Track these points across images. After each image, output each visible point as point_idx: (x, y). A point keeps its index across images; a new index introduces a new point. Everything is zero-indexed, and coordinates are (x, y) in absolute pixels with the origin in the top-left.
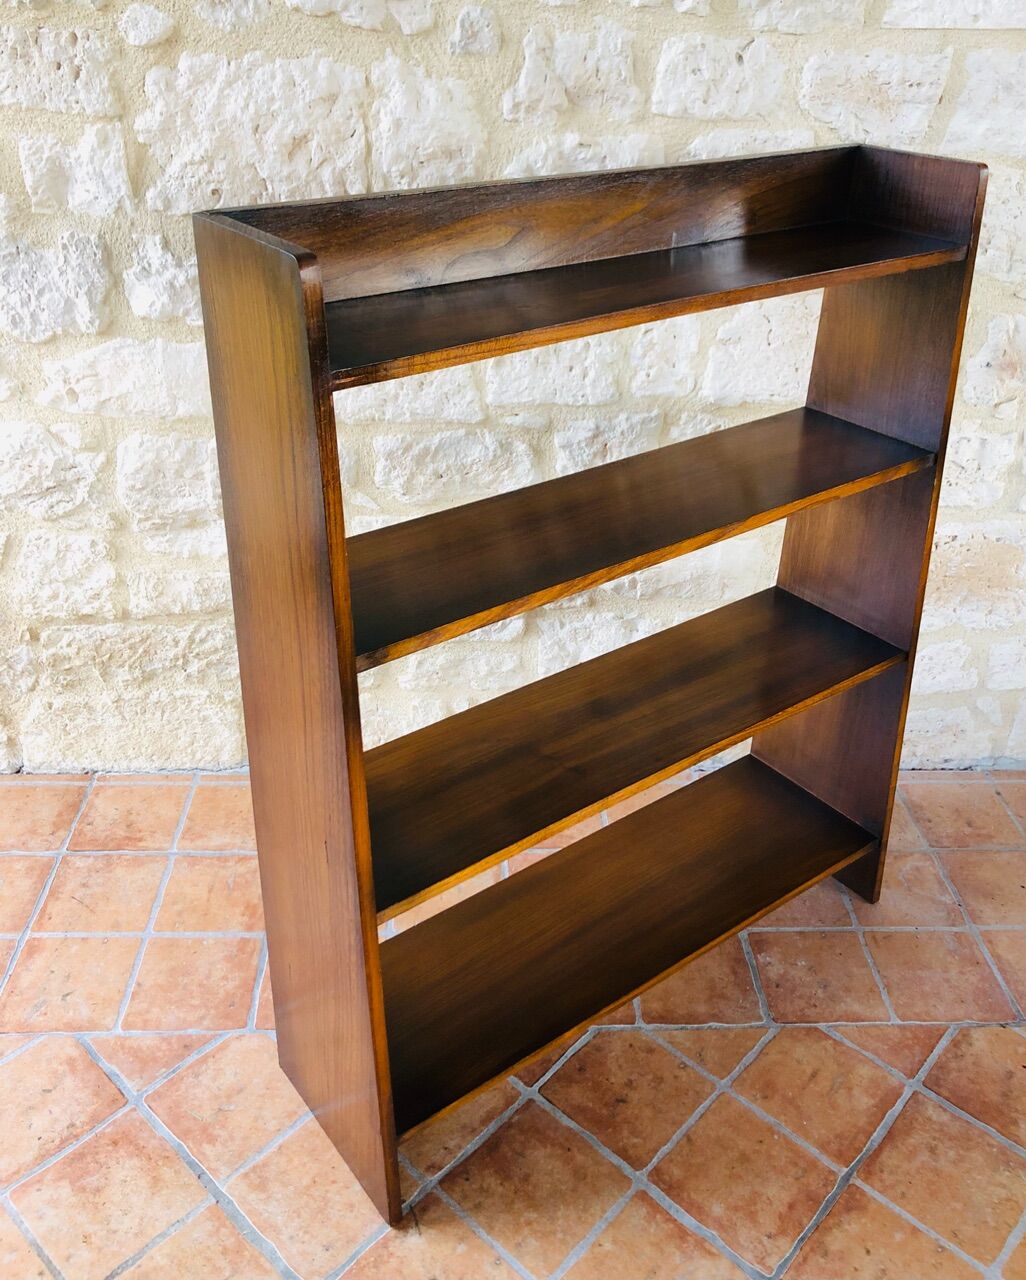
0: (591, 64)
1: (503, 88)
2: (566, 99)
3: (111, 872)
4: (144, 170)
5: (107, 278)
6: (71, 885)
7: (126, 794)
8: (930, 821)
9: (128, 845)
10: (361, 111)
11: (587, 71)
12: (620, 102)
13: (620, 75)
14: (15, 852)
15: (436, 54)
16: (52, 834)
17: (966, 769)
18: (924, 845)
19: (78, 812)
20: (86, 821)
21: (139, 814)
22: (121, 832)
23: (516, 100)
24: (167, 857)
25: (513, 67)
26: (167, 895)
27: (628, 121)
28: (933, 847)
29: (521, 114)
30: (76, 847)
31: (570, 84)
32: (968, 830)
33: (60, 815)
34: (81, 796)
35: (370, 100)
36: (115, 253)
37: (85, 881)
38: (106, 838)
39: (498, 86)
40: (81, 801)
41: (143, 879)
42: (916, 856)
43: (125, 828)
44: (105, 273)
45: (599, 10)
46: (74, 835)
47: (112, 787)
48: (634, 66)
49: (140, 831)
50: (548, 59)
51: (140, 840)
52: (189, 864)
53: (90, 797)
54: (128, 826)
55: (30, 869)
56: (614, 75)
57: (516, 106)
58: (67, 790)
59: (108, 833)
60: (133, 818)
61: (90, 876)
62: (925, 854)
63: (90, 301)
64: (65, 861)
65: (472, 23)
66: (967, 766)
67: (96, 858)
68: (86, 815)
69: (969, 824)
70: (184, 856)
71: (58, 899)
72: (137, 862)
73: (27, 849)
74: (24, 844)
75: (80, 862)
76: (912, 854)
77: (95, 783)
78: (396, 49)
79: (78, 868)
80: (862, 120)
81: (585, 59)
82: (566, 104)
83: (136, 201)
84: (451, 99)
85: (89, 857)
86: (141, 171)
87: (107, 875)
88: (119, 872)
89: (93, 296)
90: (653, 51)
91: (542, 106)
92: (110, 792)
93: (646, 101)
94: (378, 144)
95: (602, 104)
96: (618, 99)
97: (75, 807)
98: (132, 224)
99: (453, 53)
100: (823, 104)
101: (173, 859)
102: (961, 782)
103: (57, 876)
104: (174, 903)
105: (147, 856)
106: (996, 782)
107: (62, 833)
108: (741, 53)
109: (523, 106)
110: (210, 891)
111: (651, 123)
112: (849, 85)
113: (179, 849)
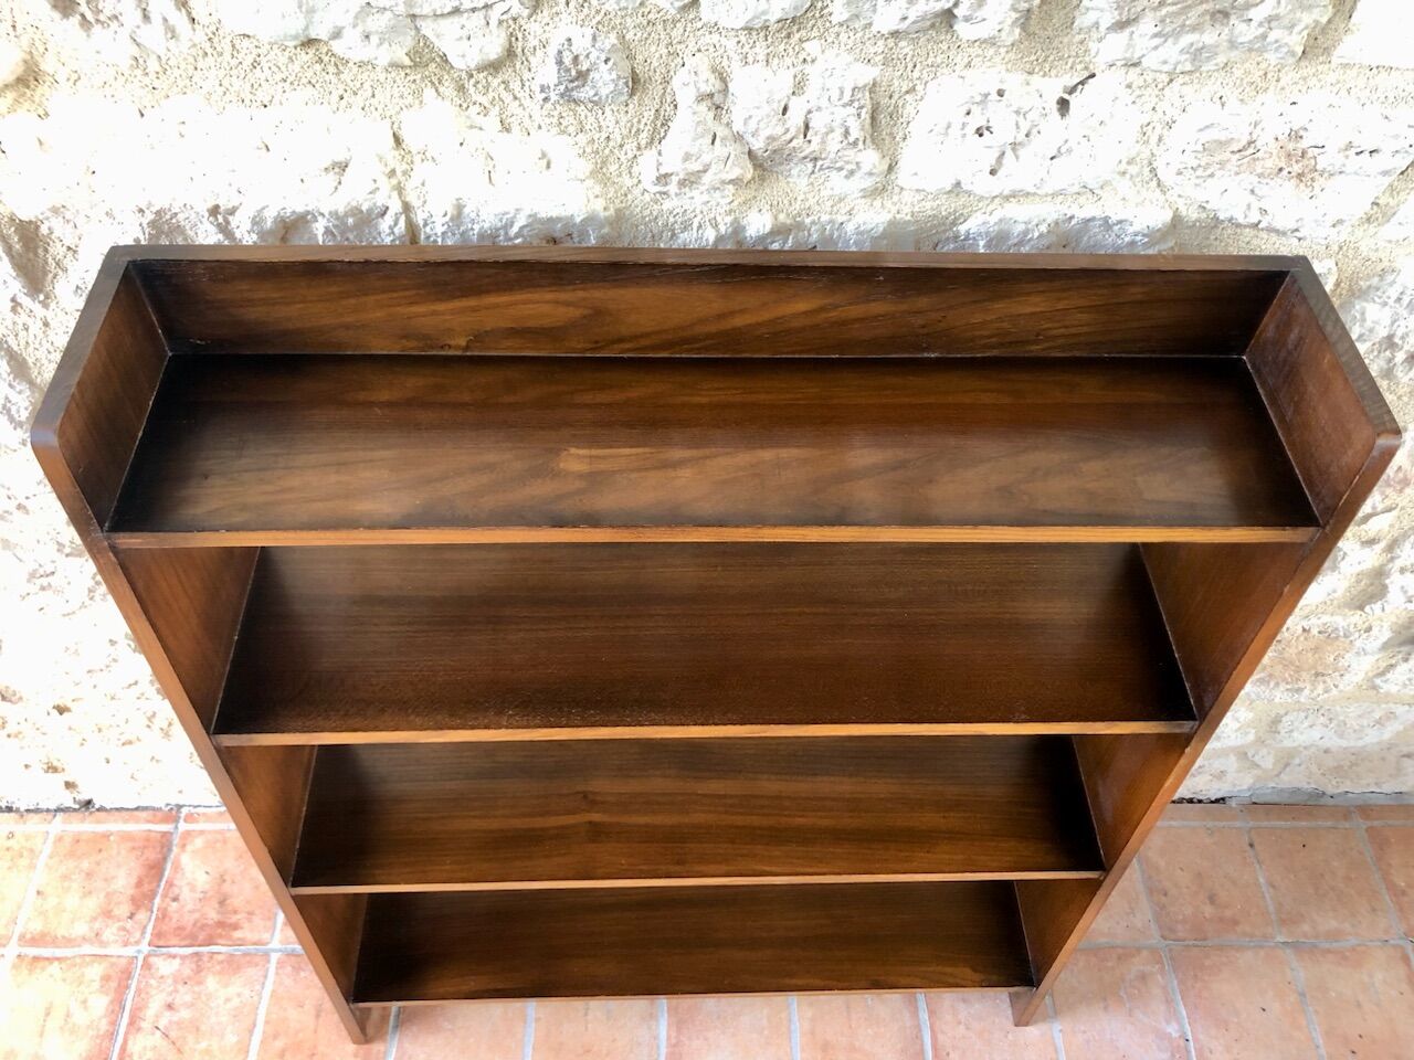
0: (795, 119)
1: (639, 148)
2: (750, 166)
3: (200, 983)
4: (40, 251)
5: (28, 393)
6: (155, 1004)
7: (218, 845)
8: (1165, 895)
9: (220, 936)
10: (394, 181)
11: (787, 130)
12: (844, 173)
13: (847, 133)
14: (87, 949)
15: (516, 98)
16: (131, 918)
17: (1217, 801)
18: (1155, 938)
19: (160, 880)
20: (171, 895)
21: (233, 882)
22: (213, 915)
23: (663, 171)
24: (266, 955)
25: (656, 118)
26: (267, 1022)
27: (856, 195)
28: (1165, 939)
29: (673, 188)
30: (159, 940)
31: (758, 145)
32: (1208, 910)
33: (139, 884)
34: (165, 850)
35: (405, 166)
36: (30, 361)
37: (170, 999)
38: (194, 925)
39: (630, 147)
40: (165, 859)
41: (239, 995)
42: (1145, 953)
43: (217, 906)
44: (24, 386)
45: (815, 33)
46: (157, 919)
47: (202, 832)
48: (873, 118)
49: (235, 912)
50: (718, 107)
51: (236, 927)
52: (293, 967)
53: (175, 850)
54: (222, 903)
55: (106, 978)
56: (838, 134)
57: (663, 179)
58: (147, 840)
59: (197, 915)
60: (227, 887)
61: (176, 991)
62: (1153, 950)
63: (11, 419)
64: (147, 965)
65: (576, 58)
66: (1219, 796)
67: (183, 958)
68: (170, 884)
69: (1212, 899)
70: (288, 955)
71: (139, 1029)
72: (232, 966)
73: (103, 944)
74: (97, 935)
75: (166, 967)
76: (1139, 950)
77: (183, 826)
78: (441, 89)
79: (162, 977)
80: (1260, 198)
81: (785, 110)
82: (749, 173)
83: (42, 297)
84: (548, 166)
85: (174, 957)
86: (36, 254)
87: (196, 989)
88: (211, 982)
89: (13, 412)
90: (907, 97)
91: (707, 179)
92: (199, 842)
93: (891, 168)
94: (428, 229)
95: (813, 172)
96: (841, 169)
97: (156, 869)
98: (46, 324)
99: (546, 100)
100: (1197, 177)
101: (274, 957)
102: (1210, 824)
103: (139, 991)
104: (276, 1037)
105: (245, 954)
106: (1251, 824)
107: (142, 916)
108: (1066, 96)
109: (675, 179)
110: (318, 1016)
111: (895, 198)
112: (1251, 151)
113: (281, 942)
